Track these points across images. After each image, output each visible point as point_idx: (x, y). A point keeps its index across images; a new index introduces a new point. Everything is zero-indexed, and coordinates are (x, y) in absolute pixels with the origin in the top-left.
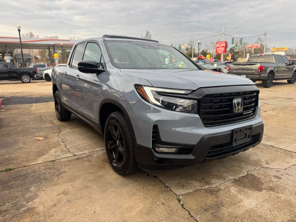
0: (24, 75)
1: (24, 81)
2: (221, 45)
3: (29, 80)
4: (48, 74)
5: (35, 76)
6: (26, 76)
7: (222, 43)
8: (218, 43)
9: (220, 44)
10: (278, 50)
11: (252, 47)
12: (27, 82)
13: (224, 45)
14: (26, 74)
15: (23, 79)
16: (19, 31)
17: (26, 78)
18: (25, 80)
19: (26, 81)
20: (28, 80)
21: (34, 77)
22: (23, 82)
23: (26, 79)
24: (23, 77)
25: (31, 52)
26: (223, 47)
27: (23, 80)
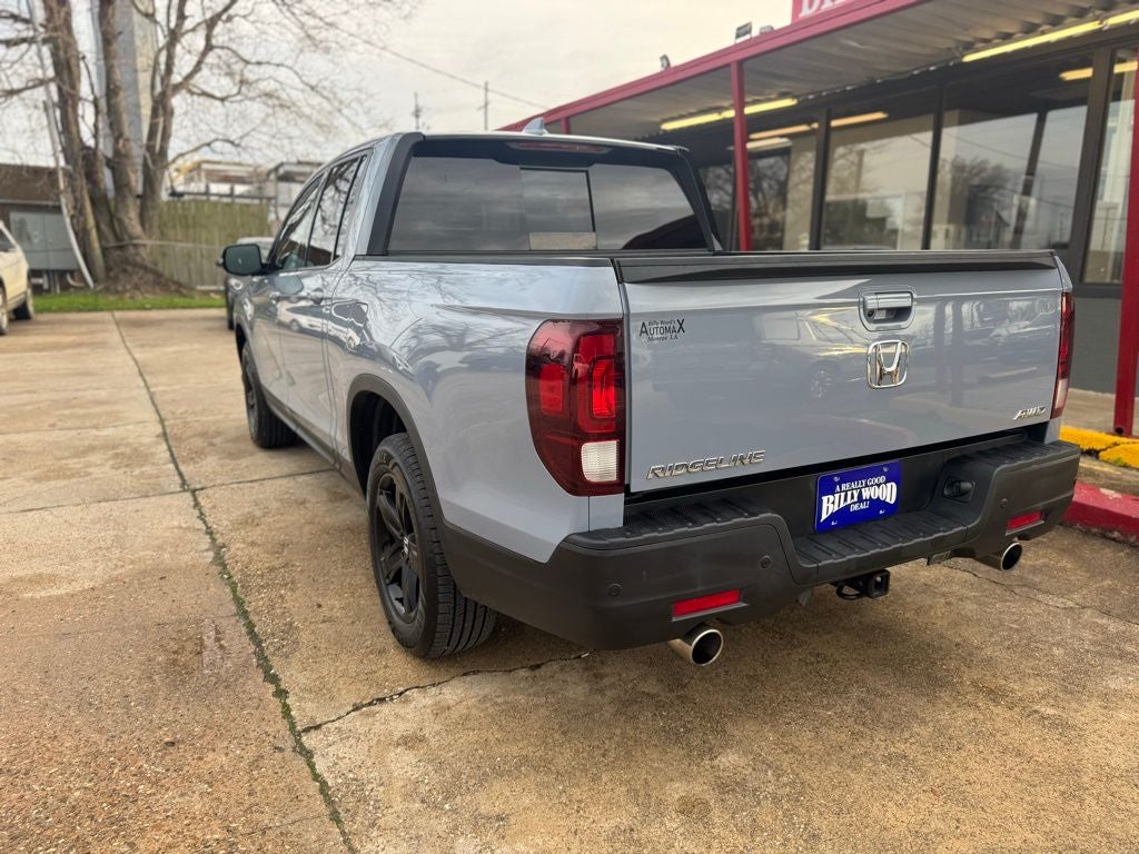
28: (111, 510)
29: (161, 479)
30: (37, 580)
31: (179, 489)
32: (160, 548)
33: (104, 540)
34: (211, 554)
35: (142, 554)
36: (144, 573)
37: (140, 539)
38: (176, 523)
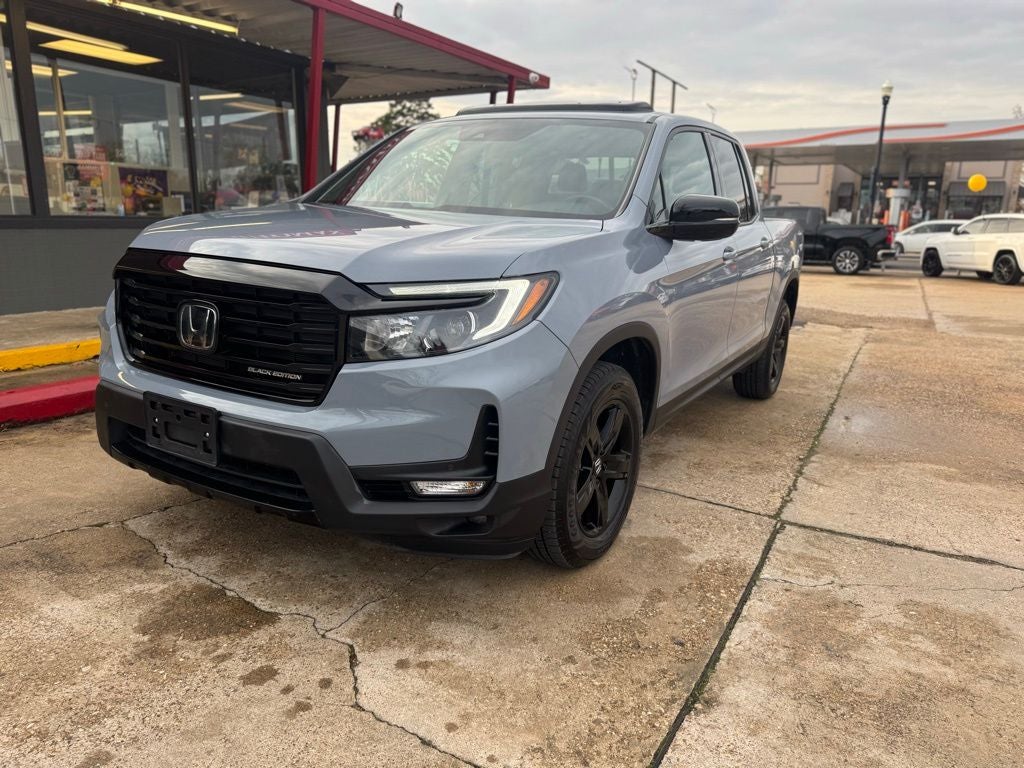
0: (844, 248)
1: (841, 269)
3: (855, 267)
4: (935, 249)
5: (880, 253)
6: (848, 252)
12: (847, 271)
14: (851, 245)
15: (840, 261)
16: (886, 101)
17: (848, 259)
18: (844, 264)
19: (845, 268)
20: (853, 265)
21: (876, 255)
22: (838, 272)
23: (848, 261)
24: (838, 255)
25: (1009, 171)
27: (838, 264)
28: (880, 523)
29: (798, 550)
30: (949, 478)
31: (788, 527)
32: (848, 474)
33: (893, 492)
34: (813, 459)
35: (865, 474)
36: (869, 461)
37: (861, 486)
38: (821, 490)
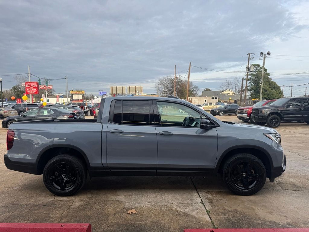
2: (32, 86)
7: (32, 84)
8: (28, 83)
9: (31, 84)
10: (77, 93)
11: (45, 87)
13: (36, 86)
26: (34, 87)
